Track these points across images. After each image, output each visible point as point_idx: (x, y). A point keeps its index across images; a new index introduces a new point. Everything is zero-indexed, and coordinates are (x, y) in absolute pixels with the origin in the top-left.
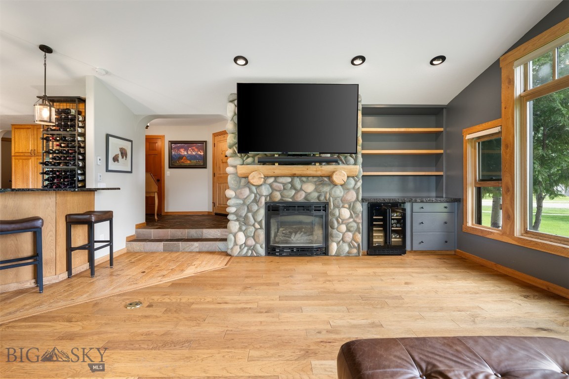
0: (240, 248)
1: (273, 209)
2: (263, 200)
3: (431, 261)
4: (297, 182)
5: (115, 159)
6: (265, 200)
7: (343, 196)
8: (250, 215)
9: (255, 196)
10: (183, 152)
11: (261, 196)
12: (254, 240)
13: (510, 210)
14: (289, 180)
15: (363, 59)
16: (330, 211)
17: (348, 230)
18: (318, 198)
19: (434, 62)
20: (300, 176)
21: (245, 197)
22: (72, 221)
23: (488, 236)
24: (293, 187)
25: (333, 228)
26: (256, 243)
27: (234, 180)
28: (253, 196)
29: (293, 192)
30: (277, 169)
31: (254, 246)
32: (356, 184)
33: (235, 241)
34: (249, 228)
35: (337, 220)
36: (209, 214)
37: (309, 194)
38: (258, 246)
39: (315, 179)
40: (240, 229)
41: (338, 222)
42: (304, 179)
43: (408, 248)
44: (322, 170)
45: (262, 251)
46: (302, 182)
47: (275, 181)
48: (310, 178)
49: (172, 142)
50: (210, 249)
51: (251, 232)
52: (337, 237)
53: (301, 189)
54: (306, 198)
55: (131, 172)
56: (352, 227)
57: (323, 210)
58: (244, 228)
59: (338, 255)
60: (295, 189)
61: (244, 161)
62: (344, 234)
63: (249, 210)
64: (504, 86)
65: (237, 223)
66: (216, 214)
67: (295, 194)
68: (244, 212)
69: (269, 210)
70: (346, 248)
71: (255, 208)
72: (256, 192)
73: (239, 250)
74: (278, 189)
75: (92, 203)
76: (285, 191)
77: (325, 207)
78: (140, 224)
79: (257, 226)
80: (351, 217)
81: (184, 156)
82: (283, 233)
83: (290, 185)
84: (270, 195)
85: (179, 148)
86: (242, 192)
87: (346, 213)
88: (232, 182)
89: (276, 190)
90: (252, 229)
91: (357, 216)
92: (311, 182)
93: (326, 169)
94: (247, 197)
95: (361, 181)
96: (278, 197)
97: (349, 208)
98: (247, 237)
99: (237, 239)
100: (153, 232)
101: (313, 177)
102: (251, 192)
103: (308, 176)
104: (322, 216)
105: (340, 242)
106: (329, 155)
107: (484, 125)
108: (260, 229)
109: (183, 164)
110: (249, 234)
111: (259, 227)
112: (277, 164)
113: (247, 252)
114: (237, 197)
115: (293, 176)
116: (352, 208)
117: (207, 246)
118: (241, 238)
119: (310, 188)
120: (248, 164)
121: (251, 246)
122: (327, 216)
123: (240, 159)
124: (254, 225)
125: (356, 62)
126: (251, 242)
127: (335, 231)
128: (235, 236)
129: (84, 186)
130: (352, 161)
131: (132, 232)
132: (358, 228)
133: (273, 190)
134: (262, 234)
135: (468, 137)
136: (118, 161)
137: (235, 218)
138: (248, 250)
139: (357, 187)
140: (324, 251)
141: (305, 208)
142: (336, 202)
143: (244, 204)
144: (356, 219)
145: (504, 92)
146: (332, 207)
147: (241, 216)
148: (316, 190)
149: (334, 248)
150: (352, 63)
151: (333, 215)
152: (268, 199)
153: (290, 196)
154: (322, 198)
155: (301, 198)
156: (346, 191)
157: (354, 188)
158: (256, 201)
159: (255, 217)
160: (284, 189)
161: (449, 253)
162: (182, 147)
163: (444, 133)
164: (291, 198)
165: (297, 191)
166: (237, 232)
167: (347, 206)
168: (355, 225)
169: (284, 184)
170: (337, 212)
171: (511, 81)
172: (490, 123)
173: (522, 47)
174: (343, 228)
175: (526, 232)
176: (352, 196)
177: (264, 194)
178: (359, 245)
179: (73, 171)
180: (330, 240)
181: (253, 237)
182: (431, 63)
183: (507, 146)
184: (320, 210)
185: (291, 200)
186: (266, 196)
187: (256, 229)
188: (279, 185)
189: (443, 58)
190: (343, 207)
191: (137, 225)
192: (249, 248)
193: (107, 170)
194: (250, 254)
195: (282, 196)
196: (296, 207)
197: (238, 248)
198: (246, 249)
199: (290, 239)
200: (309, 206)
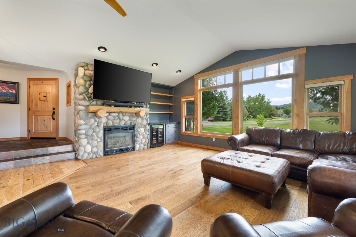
1: (108, 130)
2: (102, 125)
3: (172, 146)
4: (121, 115)
6: (104, 125)
7: (141, 122)
8: (94, 134)
9: (98, 123)
11: (101, 123)
12: (97, 148)
13: (197, 126)
14: (117, 114)
15: (157, 64)
16: (136, 129)
17: (144, 138)
18: (131, 124)
19: (178, 72)
20: (122, 113)
21: (91, 124)
23: (190, 135)
24: (119, 118)
25: (137, 137)
26: (98, 149)
27: (85, 114)
28: (96, 123)
29: (118, 121)
30: (113, 109)
31: (97, 152)
32: (146, 117)
33: (85, 150)
34: (94, 142)
35: (139, 133)
36: (22, 139)
37: (127, 121)
38: (99, 151)
39: (129, 114)
40: (88, 143)
42: (124, 114)
43: (164, 143)
44: (134, 110)
45: (101, 154)
46: (123, 115)
47: (109, 115)
48: (127, 114)
50: (60, 159)
51: (95, 144)
52: (139, 141)
53: (123, 119)
54: (125, 124)
56: (145, 136)
57: (133, 129)
58: (90, 142)
59: (139, 150)
61: (90, 103)
62: (142, 140)
63: (94, 131)
64: (195, 85)
65: (86, 140)
66: (31, 138)
67: (120, 121)
69: (105, 131)
70: (143, 146)
71: (98, 130)
72: (98, 121)
73: (87, 155)
76: (114, 120)
77: (134, 127)
79: (99, 140)
80: (145, 132)
82: (111, 143)
83: (117, 117)
84: (107, 122)
86: (90, 121)
87: (142, 130)
88: (84, 115)
89: (110, 120)
90: (96, 142)
91: (147, 131)
92: (127, 115)
93: (137, 109)
94: (93, 124)
95: (148, 115)
96: (110, 123)
97: (144, 128)
98: (92, 147)
101: (129, 113)
102: (95, 121)
103: (126, 113)
104: (132, 132)
105: (140, 143)
106: (136, 103)
107: (189, 97)
110: (94, 145)
111: (100, 141)
112: (113, 106)
113: (93, 155)
114: (86, 124)
115: (119, 113)
116: (145, 127)
118: (89, 148)
119: (127, 118)
120: (93, 105)
122: (134, 132)
123: (88, 102)
124: (97, 140)
125: (154, 65)
126: (95, 150)
127: (138, 139)
128: (84, 147)
130: (145, 106)
132: (147, 137)
133: (108, 119)
134: (101, 144)
135: (183, 100)
137: (85, 137)
138: (93, 154)
139: (147, 118)
140: (133, 149)
141: (124, 129)
142: (139, 125)
143: (91, 128)
144: (146, 133)
145: (195, 87)
146: (137, 127)
147: (89, 135)
148: (129, 119)
149: (137, 147)
150: (152, 65)
151: (138, 131)
152: (105, 125)
153: (117, 123)
154: (133, 124)
155: (122, 124)
156: (142, 120)
157: (145, 119)
158: (98, 126)
159: (98, 135)
160: (114, 119)
161: (176, 143)
163: (173, 97)
164: (117, 124)
165: (121, 120)
166: (86, 145)
167: (143, 127)
168: (146, 135)
169: (114, 117)
170: (139, 130)
171: (197, 84)
172: (191, 96)
173: (201, 74)
174: (141, 137)
175: (201, 132)
176: (145, 122)
177: (103, 122)
178: (147, 144)
180: (135, 143)
181: (97, 147)
182: (177, 72)
183: (196, 105)
184: (131, 129)
185: (118, 125)
186: (104, 123)
187: (98, 142)
188: (112, 117)
189: (180, 71)
190: (141, 127)
192: (94, 153)
194: (94, 156)
195: (113, 123)
196: (121, 128)
197: (87, 154)
198: (92, 154)
199: (116, 145)
200: (126, 128)
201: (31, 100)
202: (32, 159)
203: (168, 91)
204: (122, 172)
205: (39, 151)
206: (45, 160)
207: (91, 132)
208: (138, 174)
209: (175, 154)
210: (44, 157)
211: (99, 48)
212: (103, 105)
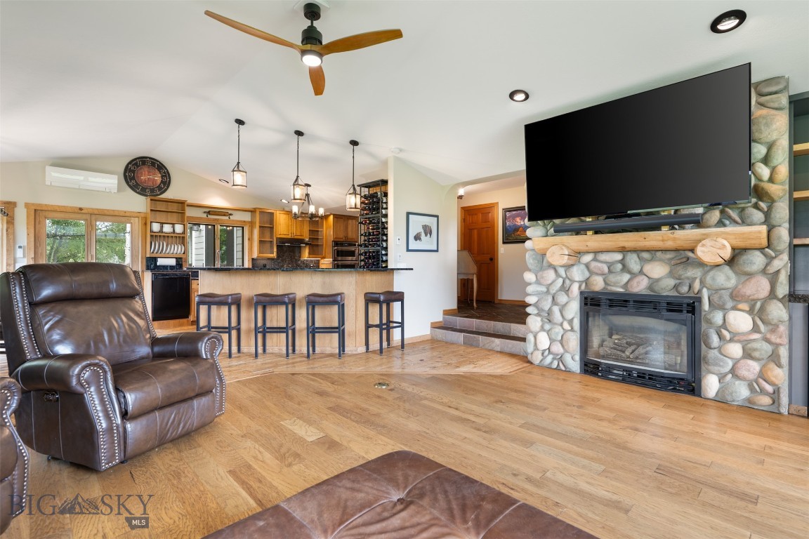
0: (543, 354)
2: (575, 290)
4: (633, 261)
5: (417, 238)
6: (580, 287)
7: (736, 287)
8: (556, 309)
9: (564, 282)
10: (519, 221)
11: (573, 281)
12: (563, 346)
14: (619, 257)
15: (740, 14)
16: (703, 313)
17: (748, 355)
18: (676, 287)
20: (635, 251)
21: (550, 282)
22: (370, 299)
24: (625, 268)
25: (708, 346)
26: (565, 351)
27: (534, 259)
28: (560, 281)
29: (626, 277)
30: (592, 240)
31: (562, 355)
32: (768, 264)
33: (536, 344)
34: (555, 328)
35: (719, 333)
37: (658, 280)
38: (568, 358)
39: (669, 255)
40: (542, 329)
41: (721, 337)
42: (646, 255)
44: (674, 239)
45: (574, 364)
46: (643, 260)
47: (595, 259)
48: (658, 254)
49: (506, 210)
50: (513, 350)
51: (557, 334)
53: (641, 272)
54: (650, 288)
55: (437, 251)
56: (758, 350)
57: (688, 312)
58: (547, 327)
59: (721, 400)
60: (629, 272)
61: (546, 232)
62: (736, 362)
63: (554, 302)
65: (539, 319)
67: (629, 280)
68: (547, 304)
69: (586, 304)
71: (562, 298)
72: (564, 276)
73: (540, 357)
74: (600, 272)
75: (391, 283)
76: (611, 275)
78: (449, 310)
79: (567, 326)
80: (755, 329)
81: (520, 226)
83: (619, 266)
84: (587, 281)
85: (514, 217)
86: (544, 275)
87: (741, 321)
88: (531, 261)
89: (597, 274)
90: (559, 330)
91: (773, 331)
92: (661, 260)
93: (688, 234)
94: (552, 282)
95: (786, 255)
96: (598, 284)
97: (751, 312)
98: (552, 340)
99: (538, 341)
100: (461, 321)
101: (665, 251)
102: (558, 275)
103: (653, 251)
104: (685, 322)
105: (726, 375)
108: (569, 330)
109: (519, 237)
110: (554, 337)
111: (570, 328)
112: (590, 233)
113: (552, 363)
114: (538, 282)
115: (623, 250)
116: (758, 312)
117: (510, 346)
118: (544, 341)
119: (658, 270)
121: (558, 355)
122: (696, 323)
123: (541, 228)
124: (561, 325)
125: (723, 26)
126: (557, 348)
127: (713, 354)
128: (535, 337)
129: (387, 267)
131: (439, 318)
132: (775, 355)
133: (592, 273)
134: (574, 341)
136: (420, 239)
137: (536, 312)
138: (554, 359)
139: (771, 270)
140: (691, 386)
142: (715, 298)
143: (548, 292)
144: (770, 336)
146: (707, 308)
147: (543, 310)
148: (671, 274)
149: (711, 385)
150: (715, 30)
151: (709, 322)
152: (584, 287)
153: (619, 283)
154: (685, 289)
155: (640, 286)
156: (743, 278)
157: (764, 272)
158: (565, 289)
159: (564, 313)
160: (610, 272)
162: (518, 216)
164: (622, 287)
165: (633, 275)
166: (538, 332)
167: (745, 306)
168: (765, 347)
169: (610, 265)
170: (718, 318)
174: (735, 350)
176: (758, 288)
177: (578, 279)
178: (776, 389)
179: (378, 252)
180: (703, 368)
181: (561, 342)
184: (681, 311)
185: (621, 290)
186: (581, 283)
187: (565, 331)
188: (599, 265)
190: (735, 308)
191: (444, 311)
192: (555, 357)
193: (408, 250)
194: (555, 364)
195: (606, 283)
196: (631, 303)
197: (540, 354)
198: (550, 357)
199: (623, 355)
202: (480, 337)
206: (494, 344)
210: (493, 339)
211: (512, 95)
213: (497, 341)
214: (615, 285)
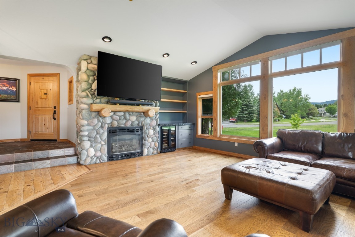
0: (91, 158)
1: (112, 132)
2: (107, 126)
3: (186, 152)
4: (127, 114)
6: (108, 126)
7: (150, 123)
8: (98, 136)
9: (102, 124)
11: (105, 123)
12: (101, 152)
13: (216, 127)
14: (123, 114)
15: (168, 55)
16: (144, 131)
17: (153, 141)
18: (138, 124)
19: (193, 63)
20: (129, 112)
23: (207, 138)
25: (145, 140)
26: (102, 154)
27: (88, 114)
28: (100, 124)
29: (125, 121)
30: (118, 107)
31: (101, 156)
32: (156, 117)
33: (88, 154)
34: (98, 145)
35: (147, 136)
36: (22, 141)
37: (134, 122)
38: (103, 156)
39: (137, 114)
40: (91, 146)
42: (131, 113)
43: (177, 148)
44: (142, 109)
45: (106, 159)
46: (130, 115)
47: (114, 114)
50: (61, 164)
51: (99, 147)
52: (148, 145)
53: (129, 119)
54: (131, 125)
56: (155, 139)
57: (140, 131)
58: (94, 145)
59: (147, 155)
60: (126, 119)
61: (94, 101)
62: (150, 143)
63: (97, 133)
64: (214, 79)
65: (89, 142)
66: (32, 140)
67: (126, 122)
69: (109, 133)
70: (151, 150)
71: (101, 131)
72: (102, 121)
73: (90, 160)
74: (117, 120)
76: (120, 121)
77: (141, 129)
79: (103, 143)
80: (154, 134)
82: (116, 146)
83: (123, 117)
84: (111, 123)
86: (93, 121)
87: (151, 132)
88: (86, 115)
89: (115, 120)
90: (100, 145)
91: (156, 134)
92: (134, 115)
93: (145, 108)
94: (96, 125)
95: (158, 115)
96: (116, 124)
97: (153, 129)
98: (96, 151)
99: (89, 153)
101: (136, 112)
102: (99, 121)
103: (133, 112)
104: (140, 134)
105: (149, 148)
106: (144, 101)
107: (206, 93)
108: (104, 145)
110: (97, 149)
111: (104, 144)
112: (118, 104)
113: (96, 160)
114: (89, 125)
115: (125, 112)
117: (58, 162)
118: (92, 152)
119: (134, 118)
120: (96, 103)
122: (142, 134)
123: (91, 99)
124: (100, 143)
125: (165, 56)
126: (99, 154)
127: (146, 142)
128: (87, 151)
130: (154, 104)
132: (157, 140)
133: (113, 120)
134: (105, 147)
135: (199, 97)
137: (88, 139)
138: (97, 159)
139: (156, 118)
140: (141, 154)
141: (131, 130)
142: (147, 126)
143: (94, 129)
144: (156, 135)
145: (214, 81)
146: (145, 129)
147: (92, 138)
148: (137, 120)
149: (146, 151)
150: (163, 56)
151: (146, 133)
152: (110, 125)
153: (122, 123)
154: (140, 124)
155: (129, 124)
156: (152, 121)
157: (155, 119)
158: (102, 127)
159: (102, 137)
160: (119, 119)
161: (190, 148)
163: (187, 93)
164: (123, 125)
165: (127, 120)
166: (89, 149)
167: (152, 128)
168: (155, 138)
169: (120, 117)
170: (147, 131)
171: (216, 77)
172: (208, 92)
173: (221, 65)
174: (150, 140)
175: (221, 135)
176: (154, 123)
177: (108, 122)
178: (157, 148)
180: (143, 147)
181: (100, 150)
182: (192, 63)
183: (215, 102)
184: (139, 131)
185: (123, 126)
186: (108, 124)
187: (102, 145)
188: (116, 117)
189: (196, 62)
190: (150, 129)
192: (98, 158)
194: (98, 161)
195: (118, 124)
196: (127, 130)
197: (90, 159)
198: (95, 159)
199: (122, 149)
200: (133, 129)
201: (31, 98)
202: (33, 162)
203: (181, 86)
204: (128, 180)
205: (40, 154)
206: (46, 164)
207: (94, 134)
208: (147, 183)
209: (189, 161)
210: (45, 161)
211: (103, 38)
212: (107, 103)
213: (48, 162)
214: (122, 124)
